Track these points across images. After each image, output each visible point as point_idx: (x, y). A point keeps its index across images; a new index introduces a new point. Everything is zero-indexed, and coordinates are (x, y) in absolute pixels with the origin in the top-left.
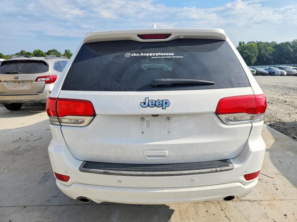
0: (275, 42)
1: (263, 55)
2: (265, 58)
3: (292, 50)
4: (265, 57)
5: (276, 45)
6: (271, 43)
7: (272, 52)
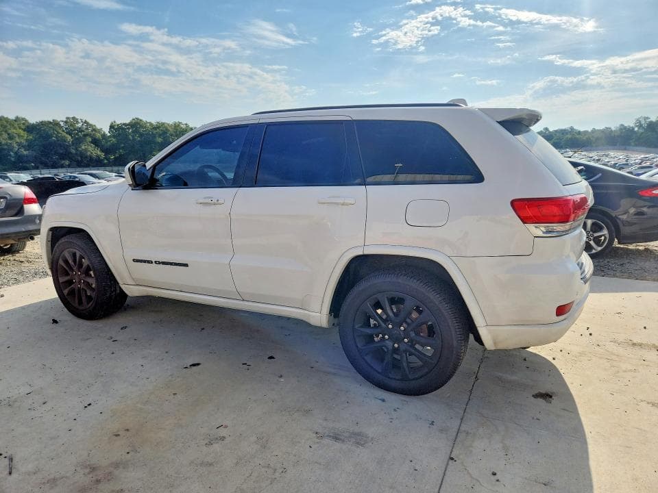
0: (23, 119)
1: (6, 147)
2: (12, 153)
3: (69, 138)
4: (12, 150)
5: (27, 124)
6: (15, 121)
7: (27, 140)
